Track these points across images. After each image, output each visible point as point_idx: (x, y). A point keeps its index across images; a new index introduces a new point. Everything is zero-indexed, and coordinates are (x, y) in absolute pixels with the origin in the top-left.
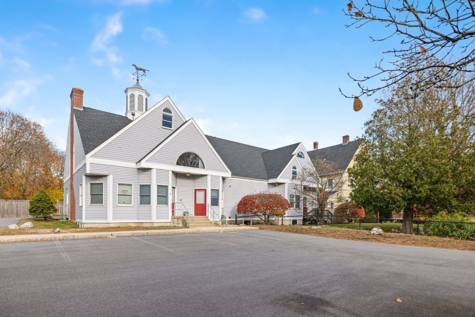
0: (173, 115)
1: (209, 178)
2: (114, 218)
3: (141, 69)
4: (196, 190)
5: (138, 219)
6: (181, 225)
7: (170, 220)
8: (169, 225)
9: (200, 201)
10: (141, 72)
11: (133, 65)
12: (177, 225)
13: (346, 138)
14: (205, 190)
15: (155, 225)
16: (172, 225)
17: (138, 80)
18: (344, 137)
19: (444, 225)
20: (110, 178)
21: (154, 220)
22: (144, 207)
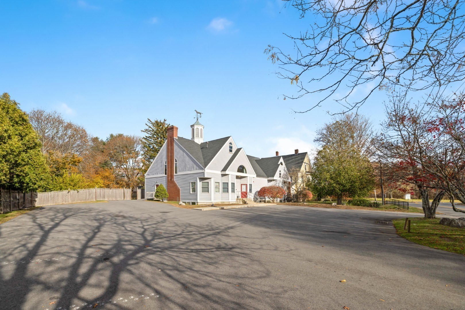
0: (232, 145)
1: (248, 178)
2: (214, 200)
3: (199, 113)
4: (242, 185)
5: (222, 200)
6: (241, 203)
7: (235, 201)
8: (235, 203)
9: (244, 190)
10: (199, 114)
11: (195, 111)
12: (239, 203)
13: (296, 151)
14: (247, 185)
15: (231, 203)
16: (237, 203)
17: (197, 119)
18: (295, 150)
19: (357, 202)
20: (212, 180)
21: (230, 200)
22: (225, 194)
